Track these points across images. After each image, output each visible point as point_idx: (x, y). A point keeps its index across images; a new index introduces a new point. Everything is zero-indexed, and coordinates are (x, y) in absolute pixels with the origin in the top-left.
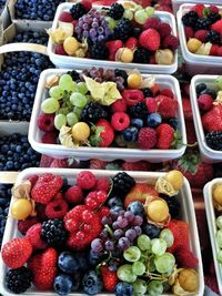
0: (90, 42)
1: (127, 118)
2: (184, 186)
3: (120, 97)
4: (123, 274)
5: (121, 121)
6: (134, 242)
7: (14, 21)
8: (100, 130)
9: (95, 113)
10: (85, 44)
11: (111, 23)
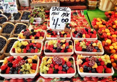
0: (26, 36)
1: (29, 48)
2: (38, 58)
3: (28, 44)
4: (21, 70)
5: (28, 48)
6: (24, 64)
7: (14, 34)
8: (23, 50)
9: (23, 47)
10: (25, 36)
11: (31, 32)
